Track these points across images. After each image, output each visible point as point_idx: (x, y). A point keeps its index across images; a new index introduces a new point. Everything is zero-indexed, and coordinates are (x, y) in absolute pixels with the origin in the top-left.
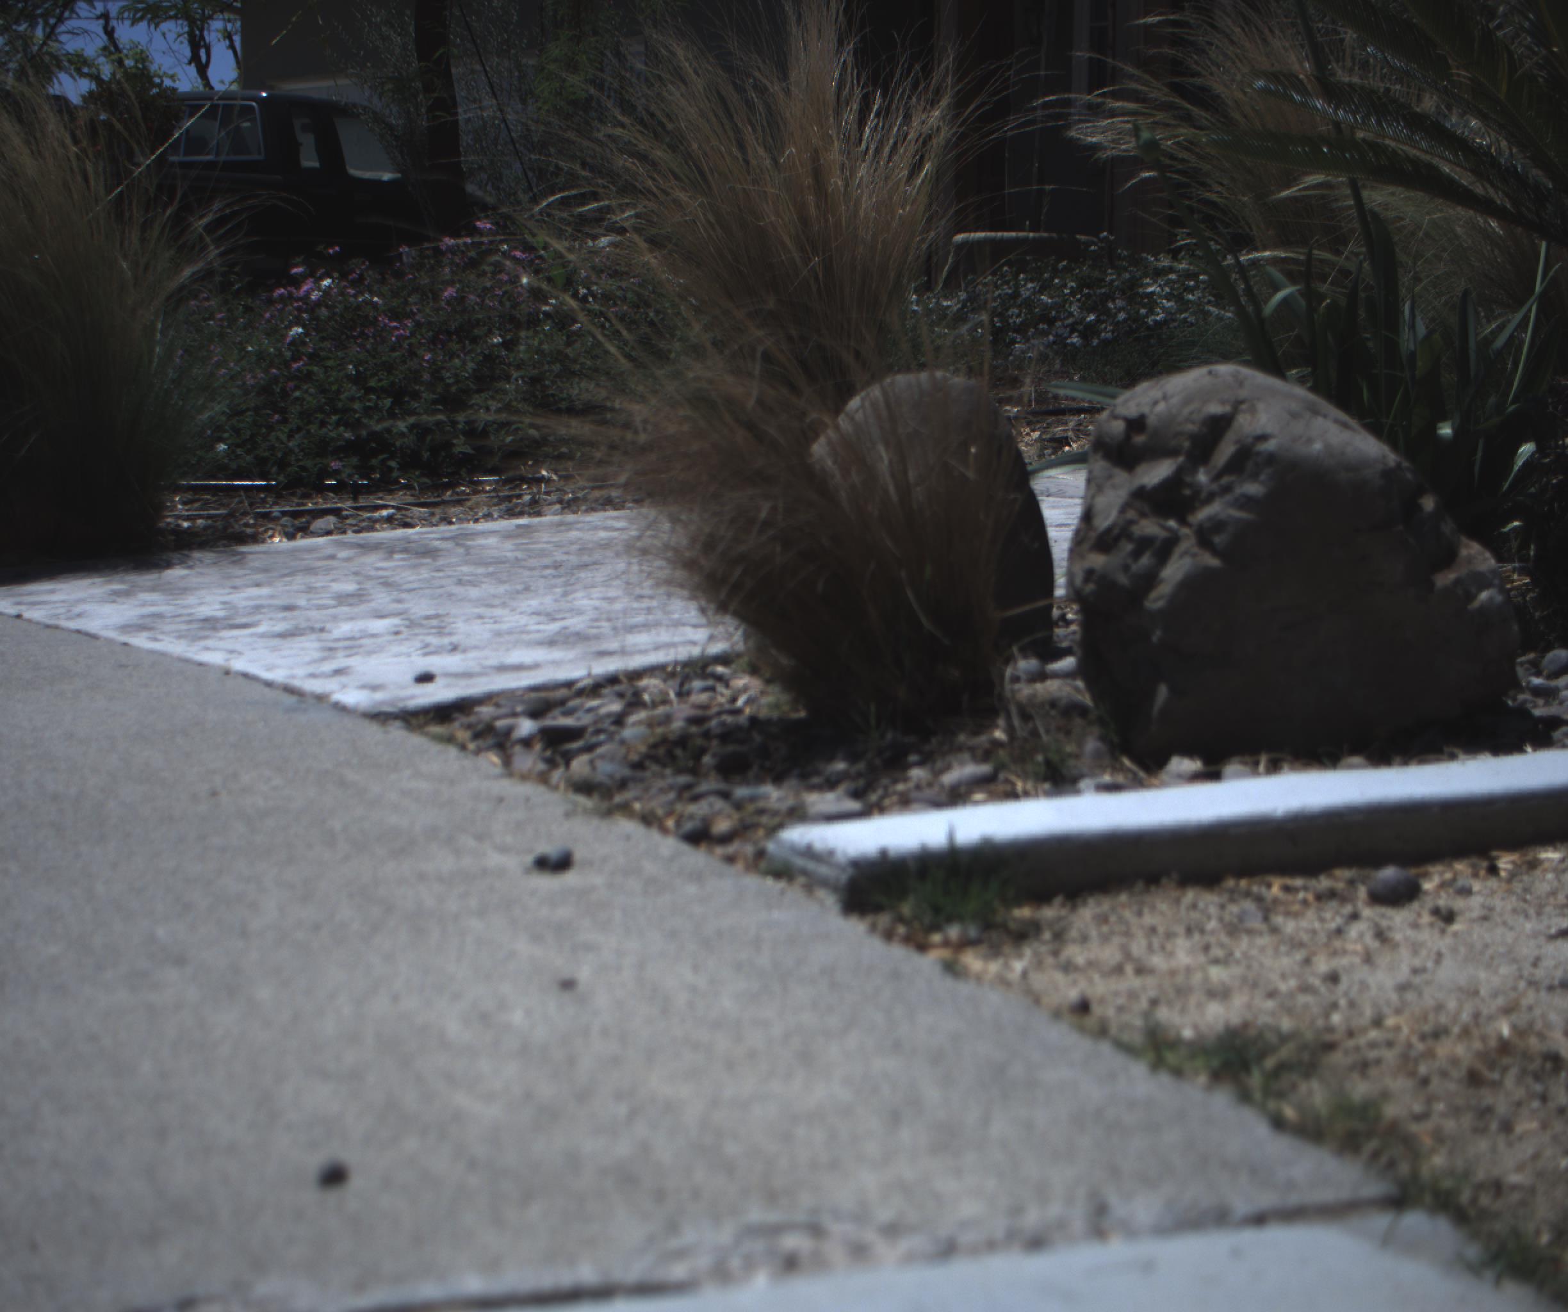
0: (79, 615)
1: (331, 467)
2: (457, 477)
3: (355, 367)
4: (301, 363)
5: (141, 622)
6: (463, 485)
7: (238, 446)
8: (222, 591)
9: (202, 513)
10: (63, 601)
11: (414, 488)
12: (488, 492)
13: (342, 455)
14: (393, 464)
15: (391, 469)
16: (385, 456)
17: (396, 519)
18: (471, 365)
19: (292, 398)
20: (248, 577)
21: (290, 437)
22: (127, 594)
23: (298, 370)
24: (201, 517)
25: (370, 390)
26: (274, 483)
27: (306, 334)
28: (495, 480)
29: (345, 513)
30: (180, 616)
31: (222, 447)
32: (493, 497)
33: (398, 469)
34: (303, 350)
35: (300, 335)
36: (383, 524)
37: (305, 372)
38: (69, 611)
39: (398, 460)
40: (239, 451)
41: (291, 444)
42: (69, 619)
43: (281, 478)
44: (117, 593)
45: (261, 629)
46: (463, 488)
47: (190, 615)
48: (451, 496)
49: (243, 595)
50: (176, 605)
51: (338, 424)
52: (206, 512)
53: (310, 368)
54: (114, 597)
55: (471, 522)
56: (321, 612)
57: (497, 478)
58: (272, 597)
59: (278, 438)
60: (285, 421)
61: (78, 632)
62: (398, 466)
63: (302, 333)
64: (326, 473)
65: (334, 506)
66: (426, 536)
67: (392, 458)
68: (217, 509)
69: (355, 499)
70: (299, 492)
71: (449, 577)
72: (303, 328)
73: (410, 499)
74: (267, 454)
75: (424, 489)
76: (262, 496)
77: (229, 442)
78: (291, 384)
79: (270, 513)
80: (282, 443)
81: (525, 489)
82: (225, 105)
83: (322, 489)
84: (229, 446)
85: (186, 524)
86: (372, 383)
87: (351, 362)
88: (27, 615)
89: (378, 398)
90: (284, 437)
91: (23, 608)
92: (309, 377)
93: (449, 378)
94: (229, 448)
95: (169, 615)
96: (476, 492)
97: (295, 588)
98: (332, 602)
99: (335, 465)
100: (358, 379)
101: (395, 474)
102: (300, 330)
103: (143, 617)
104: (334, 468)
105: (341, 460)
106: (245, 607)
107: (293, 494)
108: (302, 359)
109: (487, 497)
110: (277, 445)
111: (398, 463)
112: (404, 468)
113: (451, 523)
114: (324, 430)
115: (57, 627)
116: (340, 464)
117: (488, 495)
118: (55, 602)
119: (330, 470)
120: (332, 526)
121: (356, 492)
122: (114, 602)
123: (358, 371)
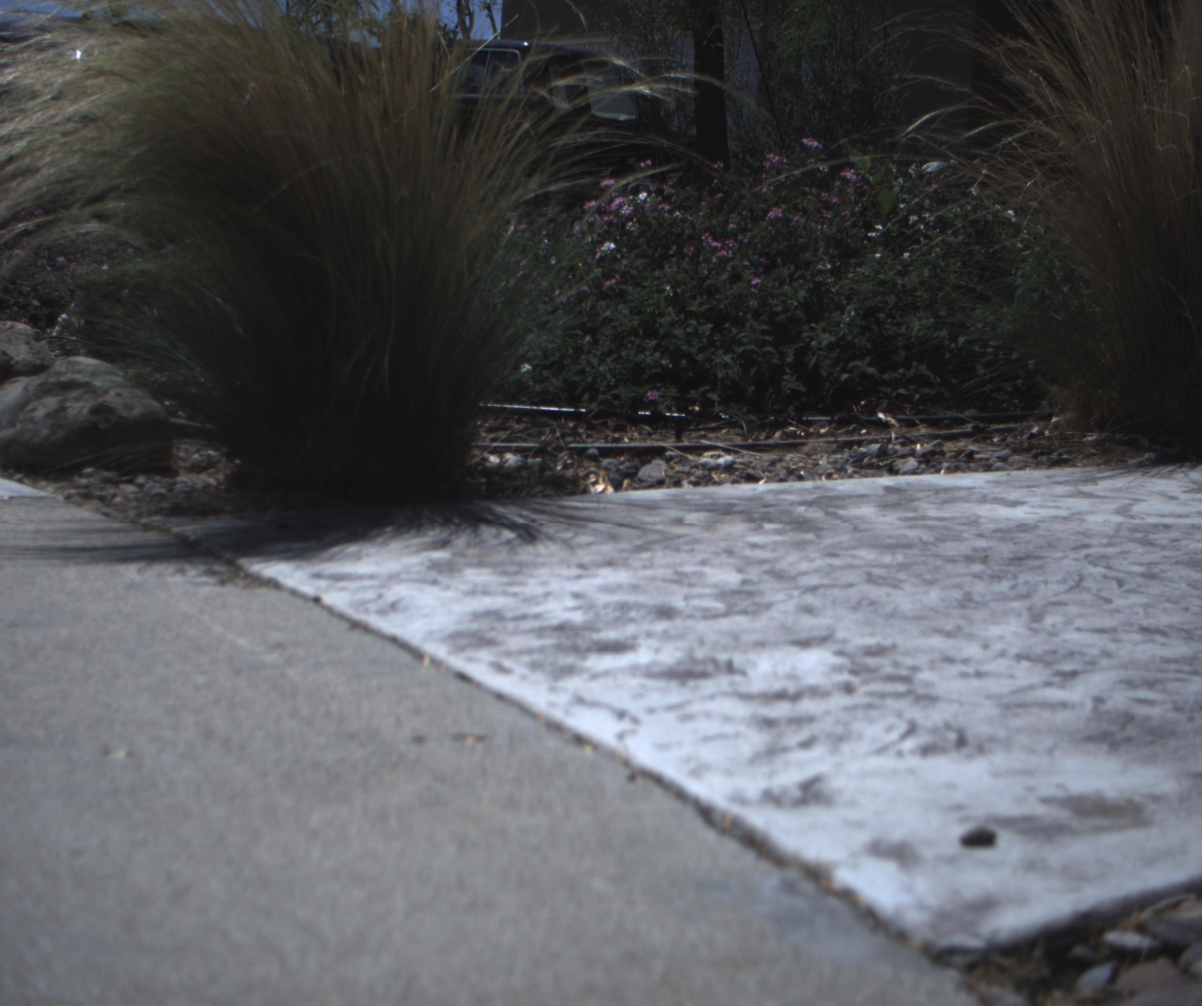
0: (394, 606)
1: (647, 397)
2: (785, 415)
3: (672, 287)
4: (614, 281)
5: (474, 626)
6: (792, 425)
7: (545, 368)
8: (566, 572)
9: (509, 445)
10: (372, 577)
11: (741, 427)
12: (824, 435)
13: (659, 384)
14: (714, 396)
15: (711, 403)
16: (707, 388)
17: (737, 469)
18: (802, 293)
19: (602, 317)
20: (594, 548)
21: (602, 361)
22: (449, 568)
23: (611, 288)
24: (509, 449)
25: (691, 315)
26: (584, 410)
27: (618, 250)
28: (827, 421)
29: (668, 453)
30: (524, 617)
31: (527, 367)
32: (830, 442)
33: (719, 403)
34: (616, 266)
35: (612, 251)
36: (721, 473)
37: (617, 291)
38: (380, 596)
39: (718, 392)
40: (545, 373)
41: (601, 368)
42: (382, 612)
43: (594, 406)
44: (435, 566)
45: (643, 656)
46: (792, 429)
47: (537, 616)
48: (781, 438)
49: (598, 581)
50: (515, 595)
51: (656, 349)
52: (514, 445)
53: (625, 287)
54: (434, 574)
55: (823, 478)
56: (710, 623)
57: (829, 418)
58: (635, 588)
59: (588, 362)
60: (595, 341)
61: (394, 640)
62: (719, 400)
63: (613, 249)
64: (639, 403)
65: (656, 444)
66: (783, 496)
67: (713, 390)
68: (525, 440)
69: (679, 438)
70: (611, 423)
71: (851, 567)
72: (615, 243)
73: (738, 441)
74: (576, 378)
75: (753, 428)
76: (571, 425)
77: (535, 362)
78: (603, 303)
79: (586, 449)
80: (593, 367)
81: (864, 434)
82: (493, 52)
83: (638, 422)
84: (535, 367)
85: (494, 459)
86: (693, 308)
87: (668, 282)
88: (329, 599)
89: (699, 324)
90: (595, 362)
91: (323, 583)
92: (622, 296)
93: (776, 305)
94: (533, 368)
95: (510, 615)
96: (808, 435)
97: (660, 572)
98: (719, 606)
99: (652, 395)
100: (676, 301)
101: (717, 409)
102: (612, 246)
103: (476, 616)
104: (650, 398)
105: (658, 389)
106: (606, 606)
107: (605, 424)
108: (614, 277)
109: (826, 442)
110: (588, 370)
111: (719, 396)
112: (725, 401)
113: (801, 478)
114: (641, 357)
115: (365, 628)
116: (658, 394)
117: (824, 439)
118: (361, 577)
119: (646, 400)
120: (663, 474)
121: (680, 428)
122: (435, 582)
123: (675, 293)
